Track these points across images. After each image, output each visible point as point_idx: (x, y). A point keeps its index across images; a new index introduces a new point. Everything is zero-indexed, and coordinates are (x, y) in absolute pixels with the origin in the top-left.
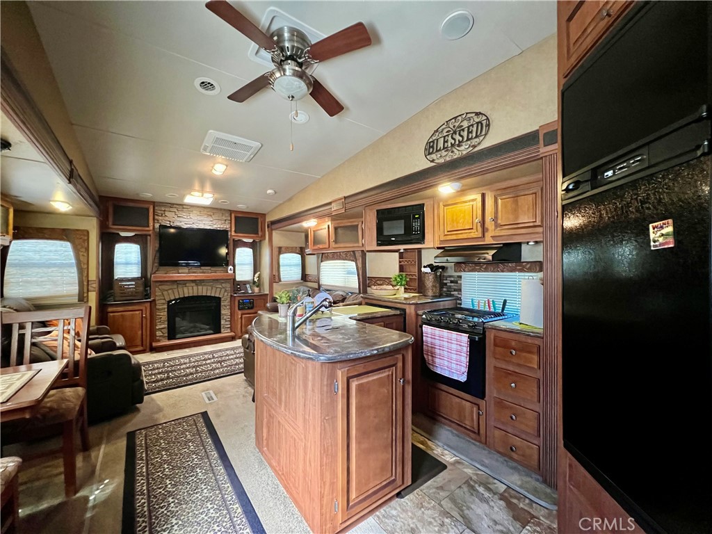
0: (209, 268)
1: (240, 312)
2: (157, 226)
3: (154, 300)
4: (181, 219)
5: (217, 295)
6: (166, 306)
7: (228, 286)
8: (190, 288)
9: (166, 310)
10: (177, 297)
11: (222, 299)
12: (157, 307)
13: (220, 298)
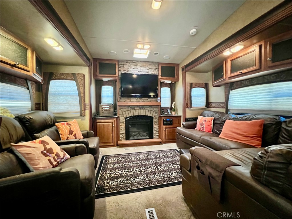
0: (147, 98)
1: (164, 127)
2: (120, 74)
3: (119, 117)
4: (132, 69)
5: (151, 116)
6: (125, 121)
7: (157, 110)
8: (137, 110)
9: (125, 123)
10: (130, 116)
11: (154, 118)
12: (120, 121)
13: (153, 117)
